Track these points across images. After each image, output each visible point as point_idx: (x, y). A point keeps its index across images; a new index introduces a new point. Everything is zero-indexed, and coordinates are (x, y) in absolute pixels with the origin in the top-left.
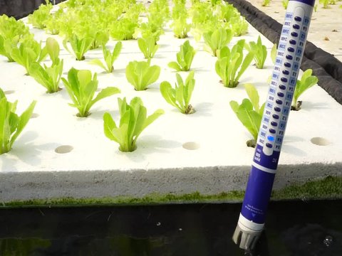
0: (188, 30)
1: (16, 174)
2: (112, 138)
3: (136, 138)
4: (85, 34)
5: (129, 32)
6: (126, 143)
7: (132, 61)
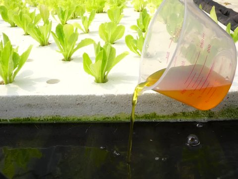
0: (144, 6)
1: (18, 97)
2: (90, 73)
3: (107, 74)
4: (68, 7)
5: (100, 7)
6: (100, 76)
7: (104, 22)
